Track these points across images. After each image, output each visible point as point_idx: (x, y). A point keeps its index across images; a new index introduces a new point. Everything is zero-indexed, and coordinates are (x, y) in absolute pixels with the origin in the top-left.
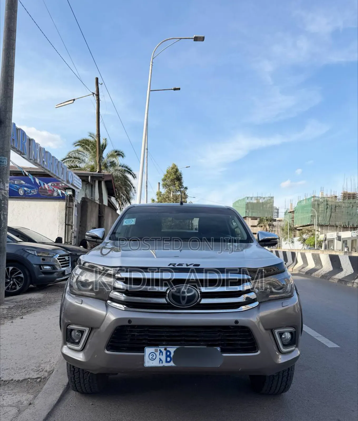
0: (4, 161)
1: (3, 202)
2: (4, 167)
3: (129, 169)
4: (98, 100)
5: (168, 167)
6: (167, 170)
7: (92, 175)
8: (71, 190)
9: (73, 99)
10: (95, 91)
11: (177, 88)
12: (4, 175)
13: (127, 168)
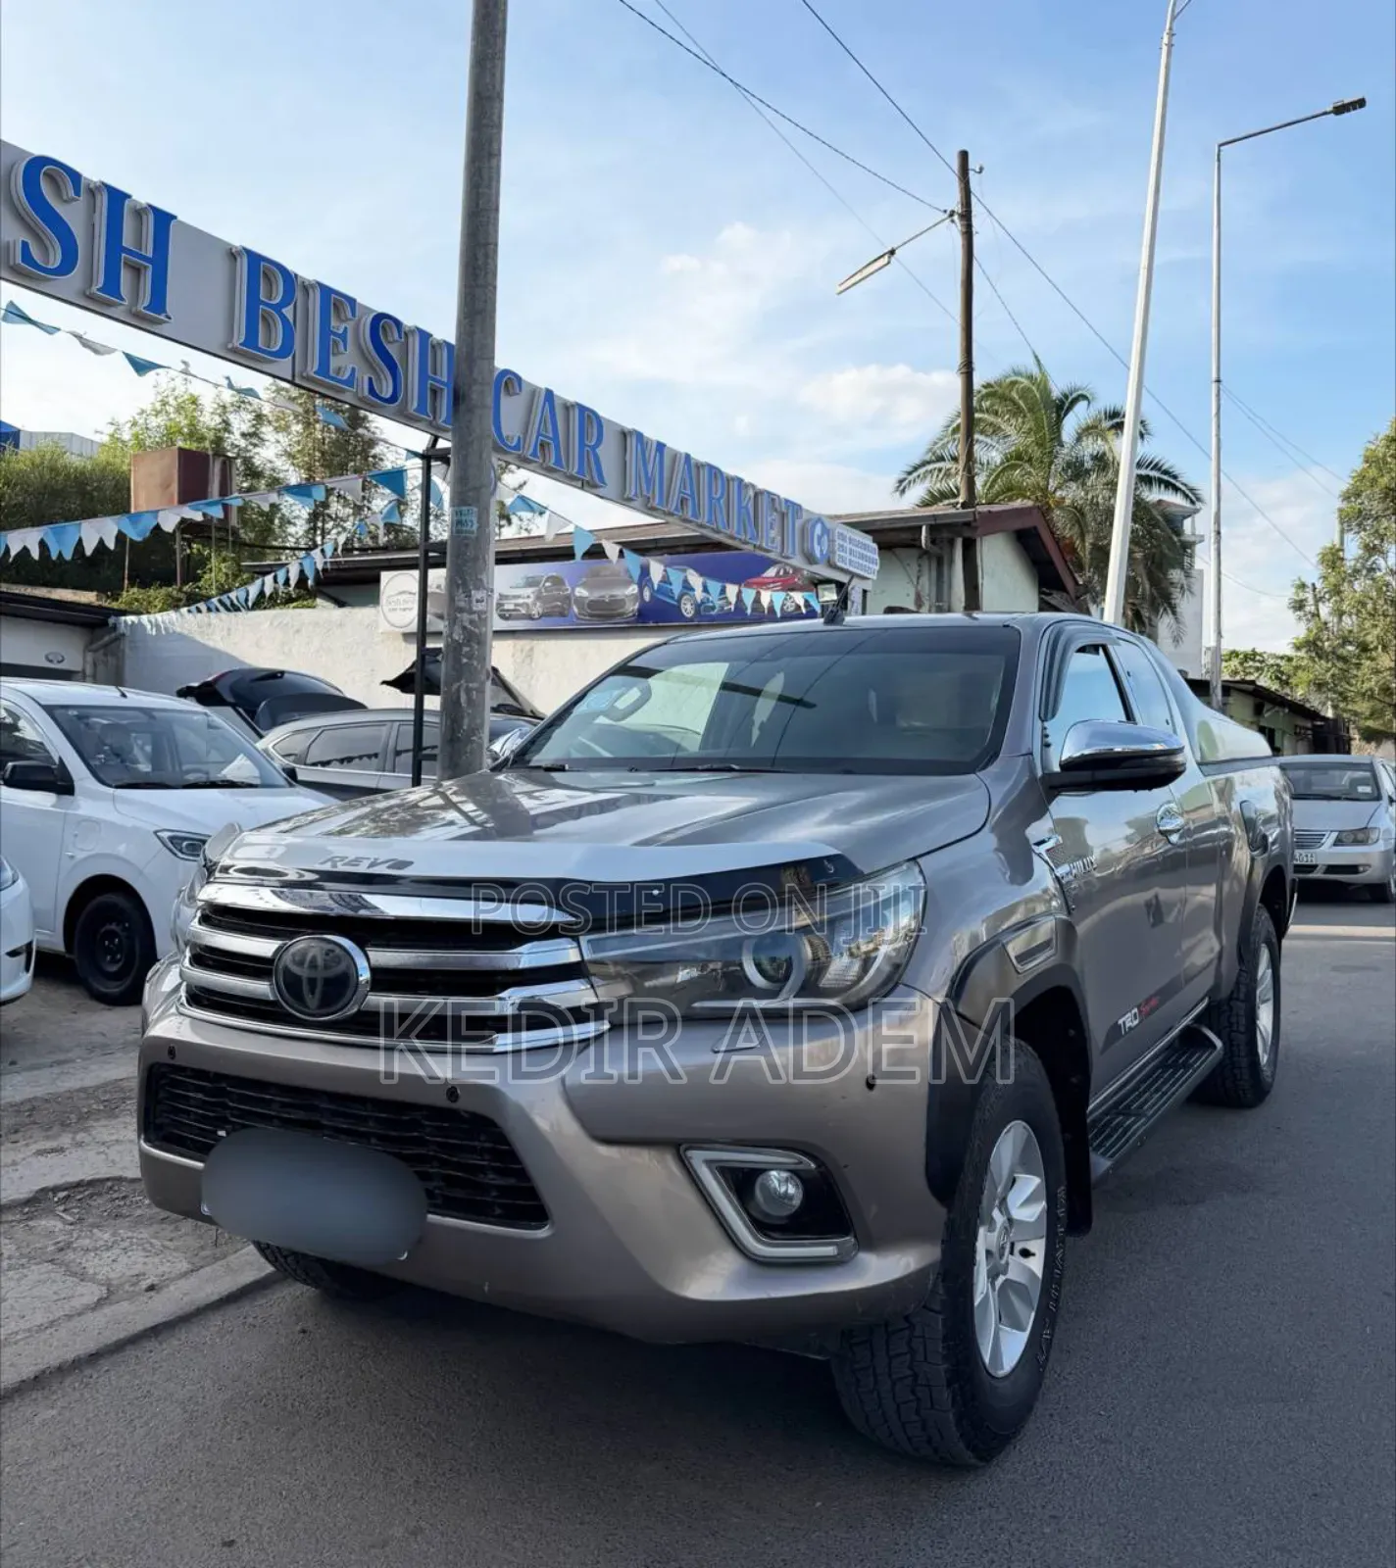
0: (469, 518)
1: (466, 649)
2: (466, 538)
3: (1166, 472)
4: (968, 234)
5: (1372, 438)
6: (1367, 450)
7: (933, 523)
8: (833, 586)
9: (890, 249)
10: (955, 203)
11: (1346, 101)
12: (469, 564)
13: (1159, 469)
